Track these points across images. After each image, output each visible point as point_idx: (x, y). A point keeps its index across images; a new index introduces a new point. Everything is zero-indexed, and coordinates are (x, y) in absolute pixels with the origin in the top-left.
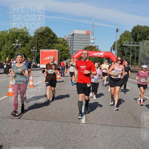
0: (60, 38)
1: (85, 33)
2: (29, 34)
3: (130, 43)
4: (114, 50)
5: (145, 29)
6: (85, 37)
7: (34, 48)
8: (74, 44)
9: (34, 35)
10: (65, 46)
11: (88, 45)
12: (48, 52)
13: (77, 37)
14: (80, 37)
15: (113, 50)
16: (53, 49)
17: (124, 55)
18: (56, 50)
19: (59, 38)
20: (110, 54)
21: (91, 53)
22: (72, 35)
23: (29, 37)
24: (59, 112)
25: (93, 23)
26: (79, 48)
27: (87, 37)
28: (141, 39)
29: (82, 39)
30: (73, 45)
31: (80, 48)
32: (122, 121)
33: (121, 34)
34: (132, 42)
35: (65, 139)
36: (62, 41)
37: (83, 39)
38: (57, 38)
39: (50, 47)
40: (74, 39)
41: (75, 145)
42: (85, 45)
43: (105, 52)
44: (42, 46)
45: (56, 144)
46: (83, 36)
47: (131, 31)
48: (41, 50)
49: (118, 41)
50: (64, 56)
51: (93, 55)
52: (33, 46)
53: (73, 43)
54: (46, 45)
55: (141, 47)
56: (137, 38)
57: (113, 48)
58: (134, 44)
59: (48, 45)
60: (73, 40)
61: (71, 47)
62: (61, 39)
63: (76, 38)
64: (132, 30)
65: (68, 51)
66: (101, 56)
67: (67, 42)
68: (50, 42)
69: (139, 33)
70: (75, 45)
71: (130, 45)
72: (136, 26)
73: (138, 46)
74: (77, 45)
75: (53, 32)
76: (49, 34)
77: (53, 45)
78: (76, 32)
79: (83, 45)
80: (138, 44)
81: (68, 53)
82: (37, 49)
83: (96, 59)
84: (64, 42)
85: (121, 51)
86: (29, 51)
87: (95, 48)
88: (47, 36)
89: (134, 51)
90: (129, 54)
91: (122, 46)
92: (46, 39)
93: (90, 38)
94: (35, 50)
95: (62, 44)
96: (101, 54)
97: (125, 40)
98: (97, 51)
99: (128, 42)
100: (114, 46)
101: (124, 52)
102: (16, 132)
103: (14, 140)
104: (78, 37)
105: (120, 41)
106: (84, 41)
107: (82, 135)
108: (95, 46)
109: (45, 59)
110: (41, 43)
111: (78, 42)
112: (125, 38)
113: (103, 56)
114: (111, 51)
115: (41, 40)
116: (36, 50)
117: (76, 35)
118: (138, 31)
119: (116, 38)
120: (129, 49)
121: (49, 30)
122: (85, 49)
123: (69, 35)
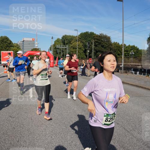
0: (15, 43)
1: (32, 40)
3: (61, 46)
4: (51, 51)
5: (70, 37)
11: (34, 48)
16: (10, 51)
17: (57, 54)
18: (12, 51)
20: (48, 53)
21: (35, 53)
22: (23, 41)
25: (37, 33)
26: (27, 50)
28: (67, 44)
30: (24, 48)
31: (29, 50)
32: (56, 95)
33: (55, 41)
34: (62, 45)
36: (16, 46)
37: (30, 44)
38: (12, 44)
39: (8, 49)
40: (24, 44)
42: (32, 47)
44: (2, 49)
46: (30, 42)
47: (61, 38)
48: (2, 52)
49: (53, 45)
51: (37, 54)
54: (5, 48)
55: (67, 49)
56: (65, 43)
58: (63, 46)
60: (24, 45)
63: (25, 43)
64: (62, 38)
67: (19, 46)
68: (8, 46)
69: (66, 40)
72: (64, 35)
73: (66, 48)
74: (26, 48)
76: (7, 40)
77: (10, 48)
78: (25, 39)
79: (30, 47)
85: (55, 51)
88: (6, 42)
89: (64, 51)
90: (60, 53)
91: (56, 48)
92: (5, 44)
93: (35, 43)
97: (58, 44)
99: (60, 46)
100: (51, 48)
101: (57, 52)
104: (27, 42)
105: (54, 45)
106: (31, 45)
108: (39, 48)
109: (5, 57)
110: (2, 47)
112: (58, 43)
114: (49, 51)
115: (1, 45)
117: (25, 41)
118: (65, 38)
119: (52, 43)
120: (60, 50)
121: (7, 39)
122: (32, 50)
123: (21, 41)
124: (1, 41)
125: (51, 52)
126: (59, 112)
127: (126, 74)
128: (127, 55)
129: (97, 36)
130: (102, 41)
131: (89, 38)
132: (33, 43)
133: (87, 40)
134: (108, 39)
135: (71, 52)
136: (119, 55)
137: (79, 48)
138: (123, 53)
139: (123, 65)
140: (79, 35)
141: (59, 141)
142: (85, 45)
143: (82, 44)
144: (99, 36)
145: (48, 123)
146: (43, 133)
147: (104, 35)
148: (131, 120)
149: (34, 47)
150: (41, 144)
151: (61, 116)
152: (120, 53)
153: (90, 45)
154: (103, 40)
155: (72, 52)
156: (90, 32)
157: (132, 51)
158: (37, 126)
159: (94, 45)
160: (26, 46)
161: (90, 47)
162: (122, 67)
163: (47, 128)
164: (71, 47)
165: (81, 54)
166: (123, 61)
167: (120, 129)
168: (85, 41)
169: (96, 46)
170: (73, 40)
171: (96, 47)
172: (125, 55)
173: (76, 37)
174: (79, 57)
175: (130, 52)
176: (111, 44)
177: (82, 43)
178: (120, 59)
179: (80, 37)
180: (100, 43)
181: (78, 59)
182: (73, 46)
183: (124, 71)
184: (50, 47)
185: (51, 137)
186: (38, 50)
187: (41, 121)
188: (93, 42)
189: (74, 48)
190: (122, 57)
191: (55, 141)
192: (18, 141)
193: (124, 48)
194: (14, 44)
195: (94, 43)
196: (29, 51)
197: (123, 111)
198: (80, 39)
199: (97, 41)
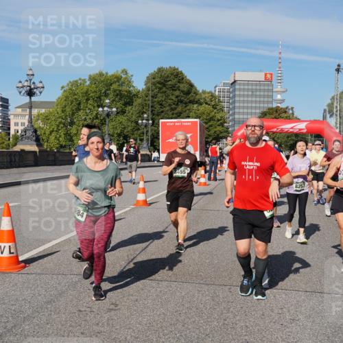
0: (204, 92)
2: (134, 84)
4: (331, 116)
6: (262, 88)
7: (145, 116)
8: (237, 105)
9: (144, 87)
10: (215, 110)
11: (270, 106)
12: (176, 124)
13: (242, 87)
14: (250, 87)
15: (328, 116)
16: (188, 117)
18: (196, 120)
19: (201, 91)
20: (321, 126)
22: (232, 84)
23: (134, 92)
24: (207, 261)
25: (280, 53)
27: (266, 88)
29: (255, 93)
30: (234, 108)
31: (251, 114)
35: (224, 324)
36: (208, 100)
37: (258, 93)
38: (196, 93)
39: (181, 113)
40: (237, 93)
41: (246, 337)
42: (262, 105)
43: (312, 122)
44: (162, 112)
45: (203, 336)
46: (256, 85)
48: (161, 121)
50: (215, 132)
51: (282, 130)
52: (143, 113)
53: (234, 102)
54: (172, 109)
57: (330, 111)
59: (176, 109)
60: (234, 96)
61: (231, 112)
62: (207, 95)
63: (240, 90)
65: (222, 122)
66: (300, 130)
67: (219, 101)
68: (181, 102)
70: (239, 107)
74: (244, 107)
75: (188, 78)
76: (179, 82)
77: (188, 107)
78: (240, 76)
79: (258, 105)
81: (222, 125)
82: (153, 119)
83: (288, 137)
84: (214, 102)
86: (133, 124)
87: (285, 112)
88: (173, 88)
92: (173, 95)
93: (274, 90)
94: (148, 120)
95: (209, 105)
96: (302, 126)
98: (291, 118)
100: (331, 106)
102: (112, 307)
103: (108, 324)
104: (246, 87)
106: (260, 96)
107: (263, 315)
108: (287, 108)
109: (171, 140)
110: (161, 105)
111: (246, 99)
113: (305, 131)
114: (324, 117)
115: (160, 97)
116: (151, 122)
117: (240, 84)
119: (337, 88)
121: (178, 76)
122: (264, 115)
123: (225, 84)
124: (159, 83)
132: (268, 90)
149: (272, 102)
160: (244, 101)
184: (330, 101)
186: (283, 115)
194: (203, 96)
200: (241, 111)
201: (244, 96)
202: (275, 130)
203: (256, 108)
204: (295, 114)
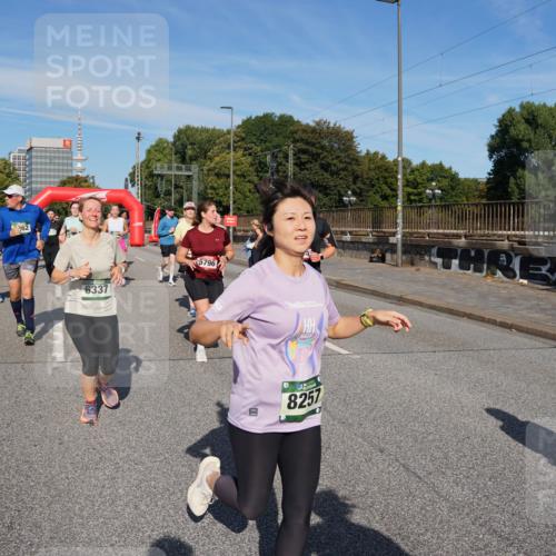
1: (61, 146)
3: (170, 168)
4: (133, 186)
5: (205, 135)
6: (61, 155)
8: (34, 173)
11: (70, 174)
13: (39, 154)
14: (48, 155)
15: (130, 185)
17: (158, 196)
20: (122, 195)
21: (75, 193)
22: (28, 150)
25: (80, 119)
26: (45, 183)
27: (65, 155)
28: (194, 159)
29: (53, 161)
30: (31, 176)
34: (175, 165)
36: (1, 167)
37: (57, 161)
40: (34, 160)
42: (61, 174)
43: (113, 191)
46: (54, 152)
47: (171, 139)
49: (143, 163)
53: (31, 170)
55: (195, 176)
56: (187, 157)
57: (132, 179)
58: (179, 169)
60: (31, 164)
63: (37, 157)
64: (175, 137)
67: (14, 169)
69: (191, 144)
70: (37, 176)
71: (169, 173)
72: (181, 127)
73: (190, 173)
74: (41, 176)
78: (37, 142)
79: (57, 174)
80: (190, 170)
84: (8, 170)
85: (149, 188)
87: (86, 181)
89: (181, 187)
90: (168, 193)
91: (151, 175)
93: (75, 158)
95: (3, 173)
97: (159, 160)
98: (92, 187)
99: (166, 166)
100: (132, 175)
101: (156, 188)
104: (43, 154)
105: (147, 164)
106: (59, 164)
108: (88, 176)
111: (43, 167)
112: (160, 156)
113: (105, 200)
114: (126, 187)
117: (37, 151)
118: (188, 139)
119: (138, 157)
120: (169, 181)
122: (63, 184)
123: (20, 151)
125: (134, 191)
126: (164, 415)
127: (413, 269)
128: (416, 198)
129: (304, 131)
130: (323, 148)
131: (277, 136)
132: (68, 158)
133: (267, 144)
134: (345, 139)
135: (209, 191)
136: (385, 197)
137: (238, 176)
138: (400, 193)
139: (399, 236)
140: (239, 127)
141: (164, 519)
142: (260, 163)
143: (250, 159)
144: (314, 130)
145: (125, 454)
146: (105, 493)
147: (332, 125)
148: (431, 438)
149: (71, 171)
150: (97, 534)
151: (169, 426)
152: (389, 192)
153: (280, 164)
154: (326, 143)
155: (212, 188)
156: (278, 114)
157: (434, 184)
158: (82, 468)
159: (295, 164)
160: (41, 170)
161: (278, 171)
162: (395, 245)
163: (119, 475)
164: (209, 170)
165: (246, 197)
166: (400, 221)
167: (391, 469)
168: (259, 149)
169: (300, 165)
170: (215, 144)
171: (302, 170)
172: (409, 200)
173: (229, 132)
174: (239, 209)
175: (426, 188)
176: (356, 160)
177: (250, 154)
178: (388, 213)
179: (243, 135)
180: (315, 157)
181: (234, 214)
182: (215, 168)
183: (404, 258)
184: (131, 171)
185: (136, 507)
186: (83, 184)
187: (98, 447)
188: (291, 153)
189: (218, 175)
190: (396, 207)
191: (148, 522)
192: (10, 527)
193: (404, 175)
195: (294, 155)
196: (52, 188)
197: (401, 405)
198: (243, 139)
199: (304, 147)
200: (39, 180)
201: (41, 164)
202: (73, 199)
203: (54, 177)
204: (97, 184)
